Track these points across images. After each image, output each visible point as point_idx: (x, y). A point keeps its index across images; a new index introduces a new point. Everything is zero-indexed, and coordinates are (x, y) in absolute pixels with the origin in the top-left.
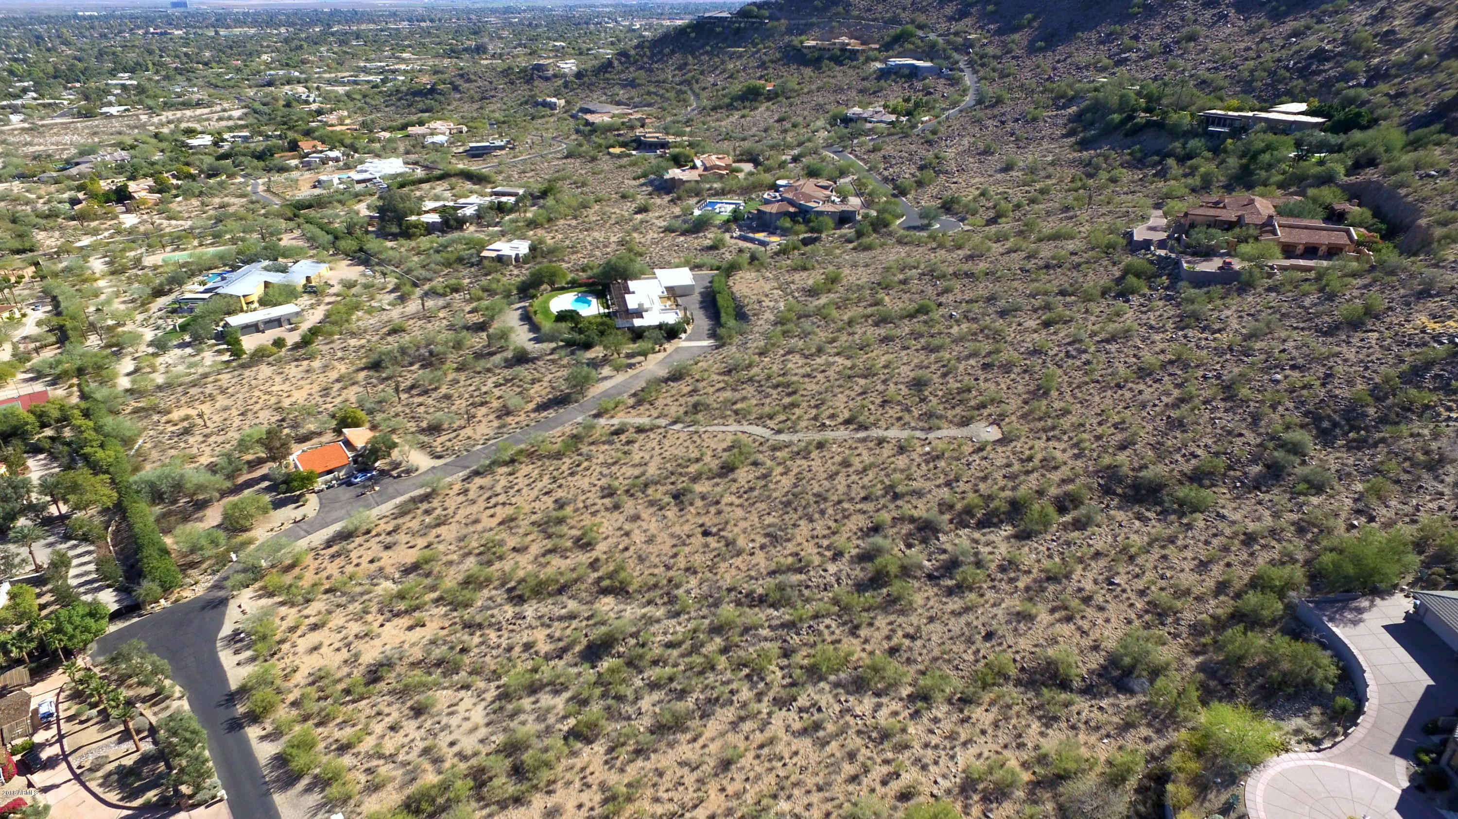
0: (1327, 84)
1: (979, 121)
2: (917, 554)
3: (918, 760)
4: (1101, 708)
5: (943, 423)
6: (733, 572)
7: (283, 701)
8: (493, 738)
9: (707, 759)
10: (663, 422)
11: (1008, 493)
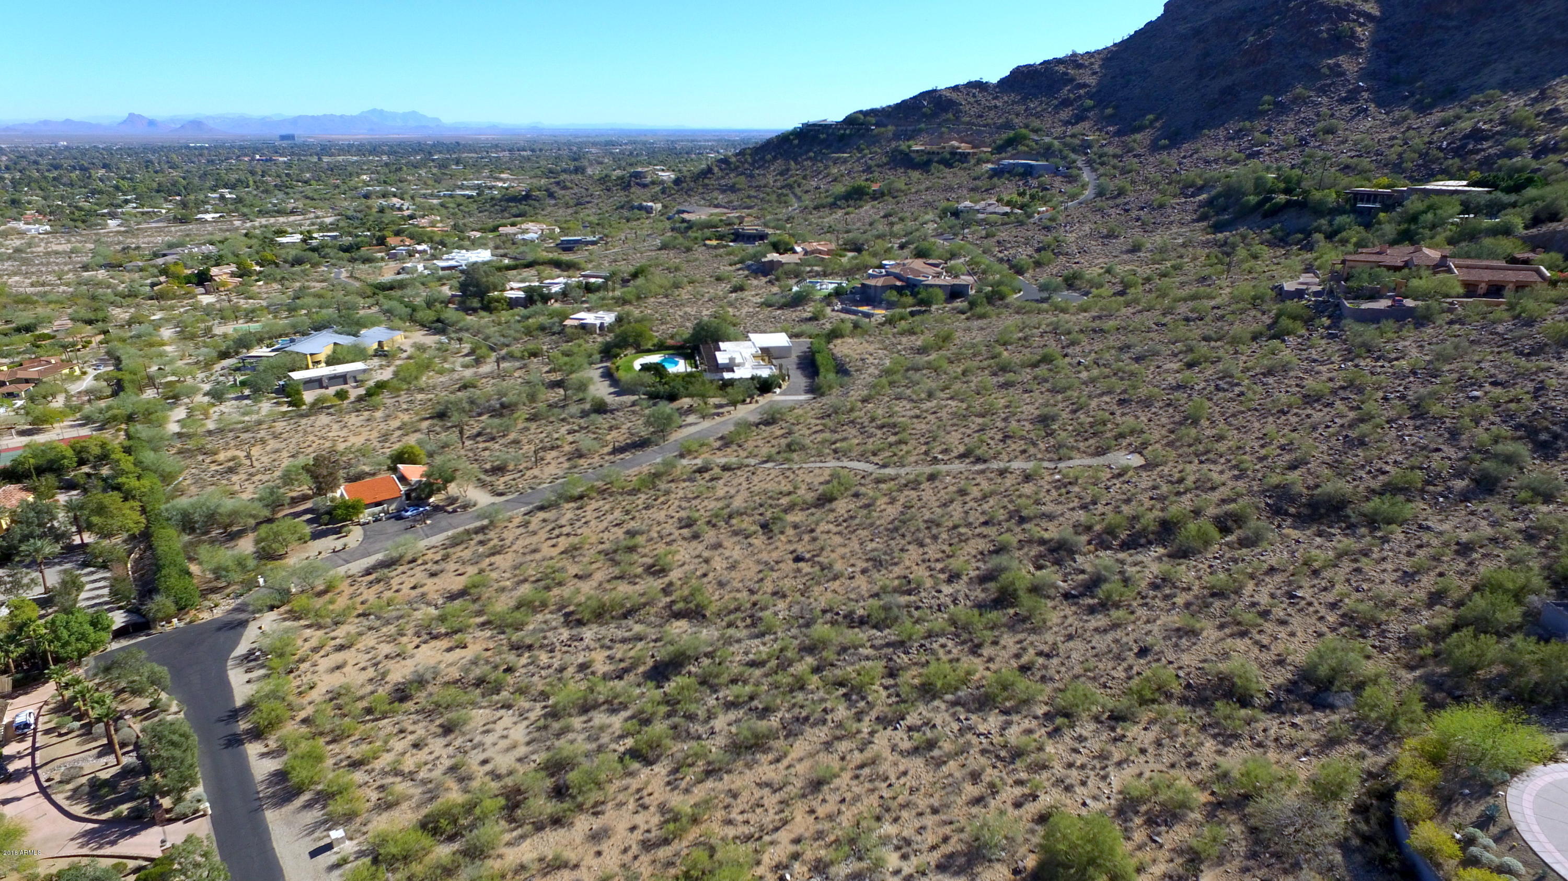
0: (1487, 163)
1: (1101, 210)
2: (1051, 575)
3: (1059, 781)
4: (1294, 725)
5: (1074, 454)
6: (829, 595)
7: (293, 718)
8: (534, 757)
9: (793, 779)
10: (752, 461)
11: (1157, 513)
